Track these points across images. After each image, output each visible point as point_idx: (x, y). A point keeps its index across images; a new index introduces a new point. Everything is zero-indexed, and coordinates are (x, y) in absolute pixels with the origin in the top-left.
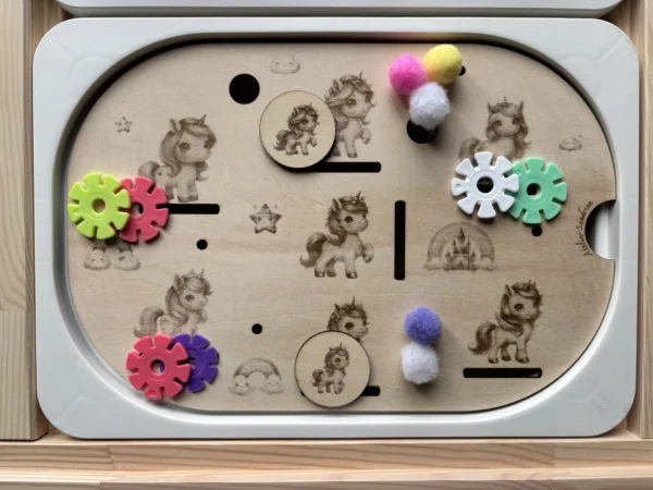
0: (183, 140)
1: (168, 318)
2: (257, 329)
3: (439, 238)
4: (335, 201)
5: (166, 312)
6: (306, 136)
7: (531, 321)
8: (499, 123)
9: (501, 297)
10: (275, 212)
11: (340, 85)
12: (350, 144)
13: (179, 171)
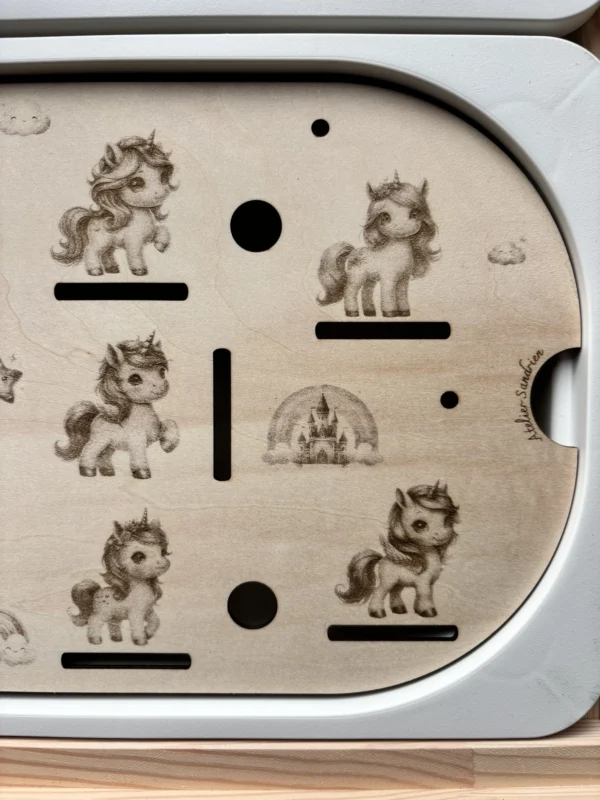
4: (111, 349)
8: (386, 217)
10: (12, 366)
11: (117, 151)
12: (134, 250)
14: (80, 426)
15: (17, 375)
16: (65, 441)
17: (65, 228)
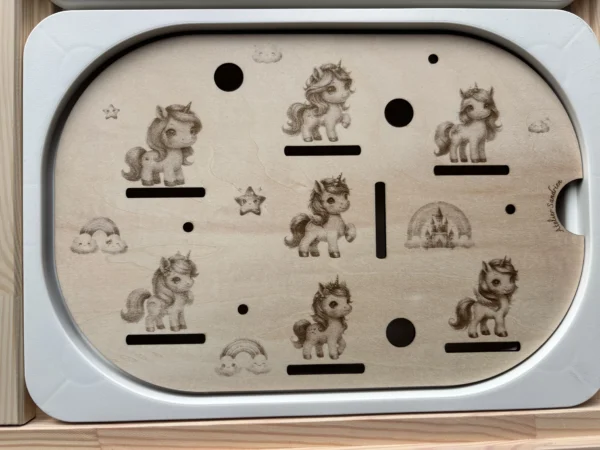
0: (169, 126)
1: (154, 299)
2: (243, 309)
3: (418, 216)
4: (317, 183)
5: (152, 293)
7: (508, 296)
8: (471, 107)
9: (478, 273)
10: (260, 194)
11: (320, 72)
12: (330, 127)
13: (165, 156)
14: (300, 228)
15: (262, 199)
16: (290, 237)
17: (291, 114)
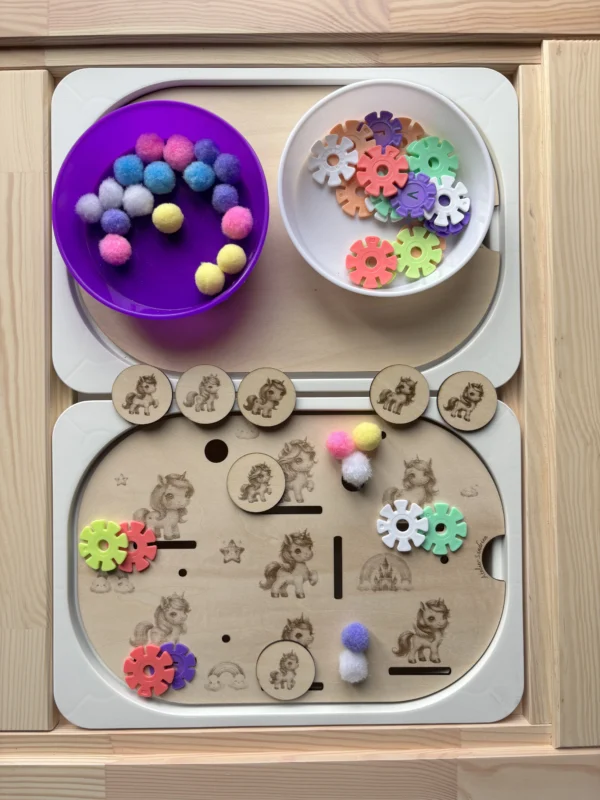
0: (168, 491)
1: (156, 630)
2: (226, 639)
3: (369, 565)
4: (287, 537)
5: (155, 625)
6: (263, 488)
7: (441, 630)
8: (413, 475)
9: (417, 611)
10: (240, 546)
11: (290, 447)
12: (298, 492)
13: (165, 516)
14: (272, 574)
15: (242, 550)
16: (264, 581)
